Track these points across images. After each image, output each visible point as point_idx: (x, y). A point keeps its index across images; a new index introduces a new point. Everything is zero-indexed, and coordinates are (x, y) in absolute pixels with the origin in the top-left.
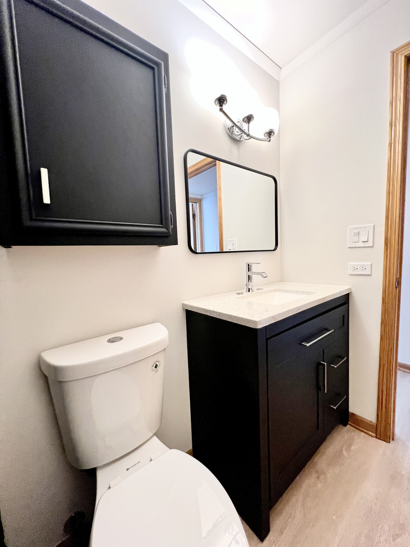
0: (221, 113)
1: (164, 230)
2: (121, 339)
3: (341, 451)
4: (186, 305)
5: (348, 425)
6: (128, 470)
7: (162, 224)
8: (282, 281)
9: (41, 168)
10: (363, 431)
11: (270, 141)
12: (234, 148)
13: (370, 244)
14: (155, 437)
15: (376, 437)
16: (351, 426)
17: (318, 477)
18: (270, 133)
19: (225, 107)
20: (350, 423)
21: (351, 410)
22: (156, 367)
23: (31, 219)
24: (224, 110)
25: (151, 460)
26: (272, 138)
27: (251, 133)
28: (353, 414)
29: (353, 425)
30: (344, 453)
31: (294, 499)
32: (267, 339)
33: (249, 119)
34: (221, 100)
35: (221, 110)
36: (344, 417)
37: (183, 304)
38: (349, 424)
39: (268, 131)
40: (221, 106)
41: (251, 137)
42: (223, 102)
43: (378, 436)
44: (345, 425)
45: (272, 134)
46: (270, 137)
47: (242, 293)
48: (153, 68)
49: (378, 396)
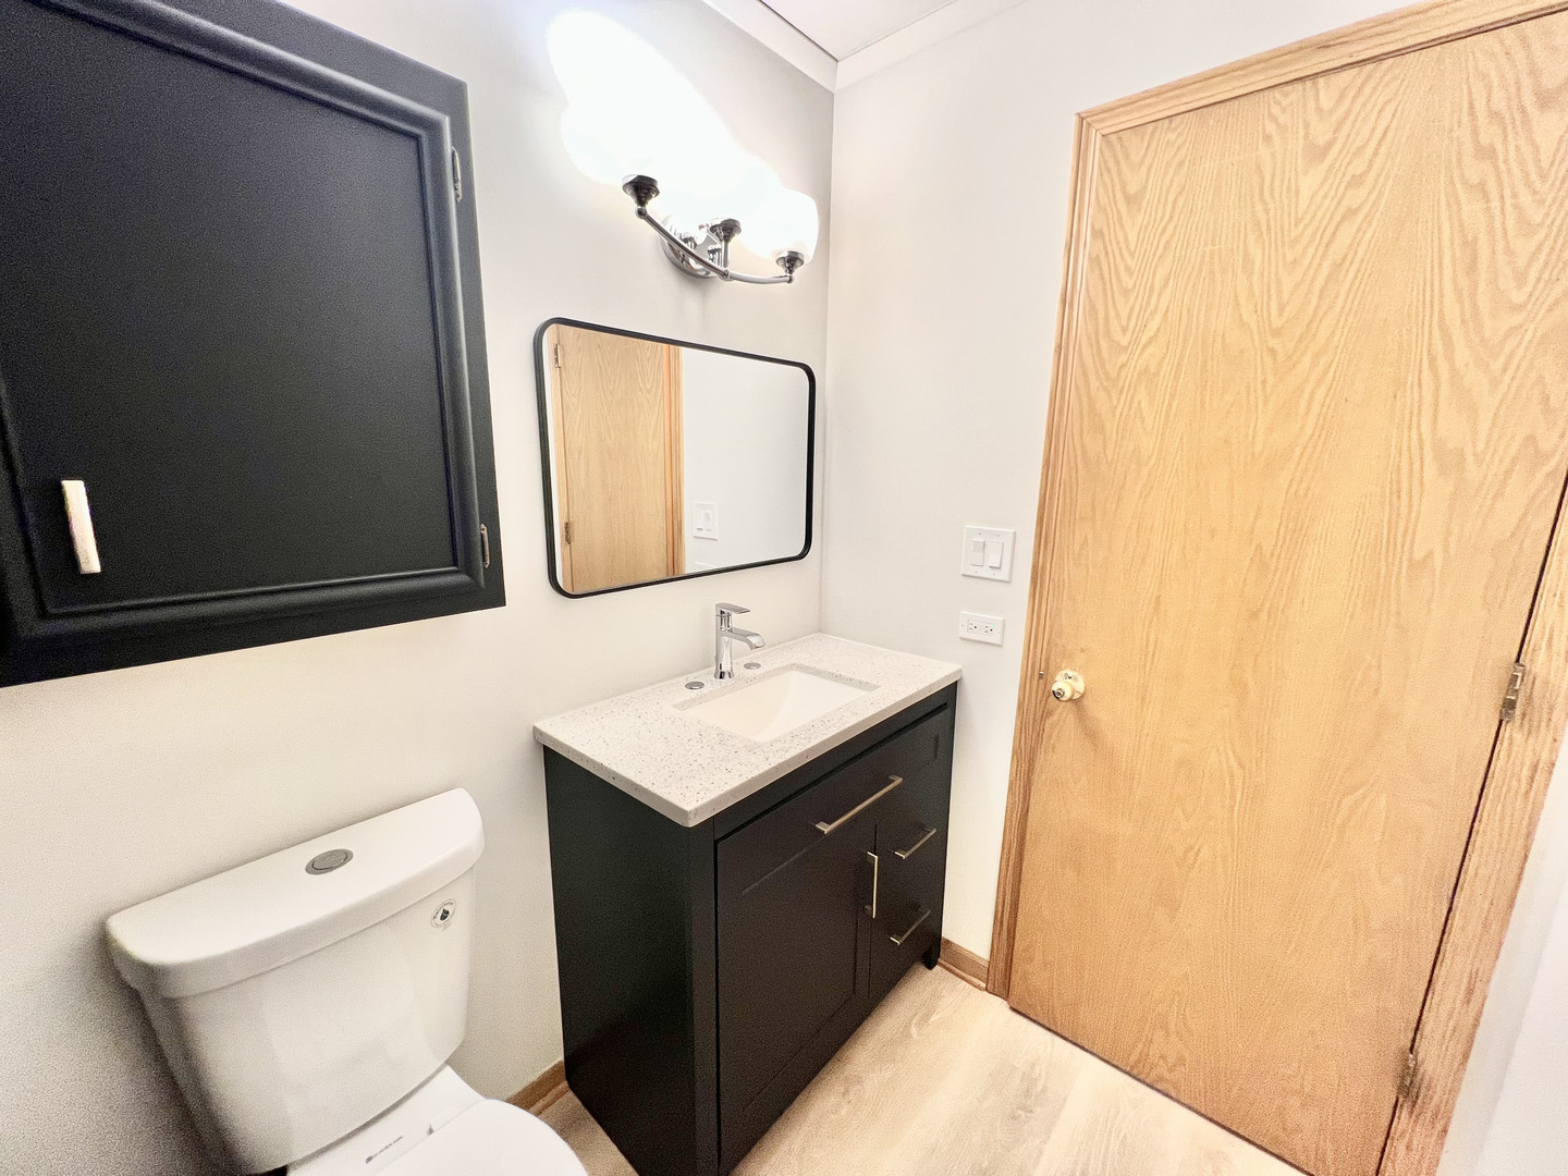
0: (643, 222)
1: (463, 578)
2: (346, 856)
3: (907, 1026)
4: (541, 733)
5: (937, 968)
6: (369, 1159)
7: (455, 564)
8: (821, 629)
9: (65, 483)
10: (963, 978)
11: (790, 281)
12: (691, 299)
13: (1003, 575)
14: (448, 1069)
15: (986, 990)
16: (945, 967)
17: (846, 1092)
18: (792, 261)
19: (652, 206)
20: (943, 962)
21: (946, 933)
22: (443, 918)
23: (43, 615)
24: (649, 213)
25: (431, 1131)
26: (798, 272)
27: (731, 270)
28: (948, 942)
29: (948, 966)
30: (914, 1030)
31: (784, 1147)
32: (716, 842)
33: (728, 229)
34: (642, 188)
35: (642, 214)
36: (930, 949)
37: (536, 731)
38: (941, 965)
39: (785, 254)
40: (641, 201)
41: (734, 278)
42: (648, 196)
43: (990, 986)
44: (930, 966)
45: (798, 263)
46: (791, 272)
47: (701, 685)
48: (416, 138)
49: (996, 911)
